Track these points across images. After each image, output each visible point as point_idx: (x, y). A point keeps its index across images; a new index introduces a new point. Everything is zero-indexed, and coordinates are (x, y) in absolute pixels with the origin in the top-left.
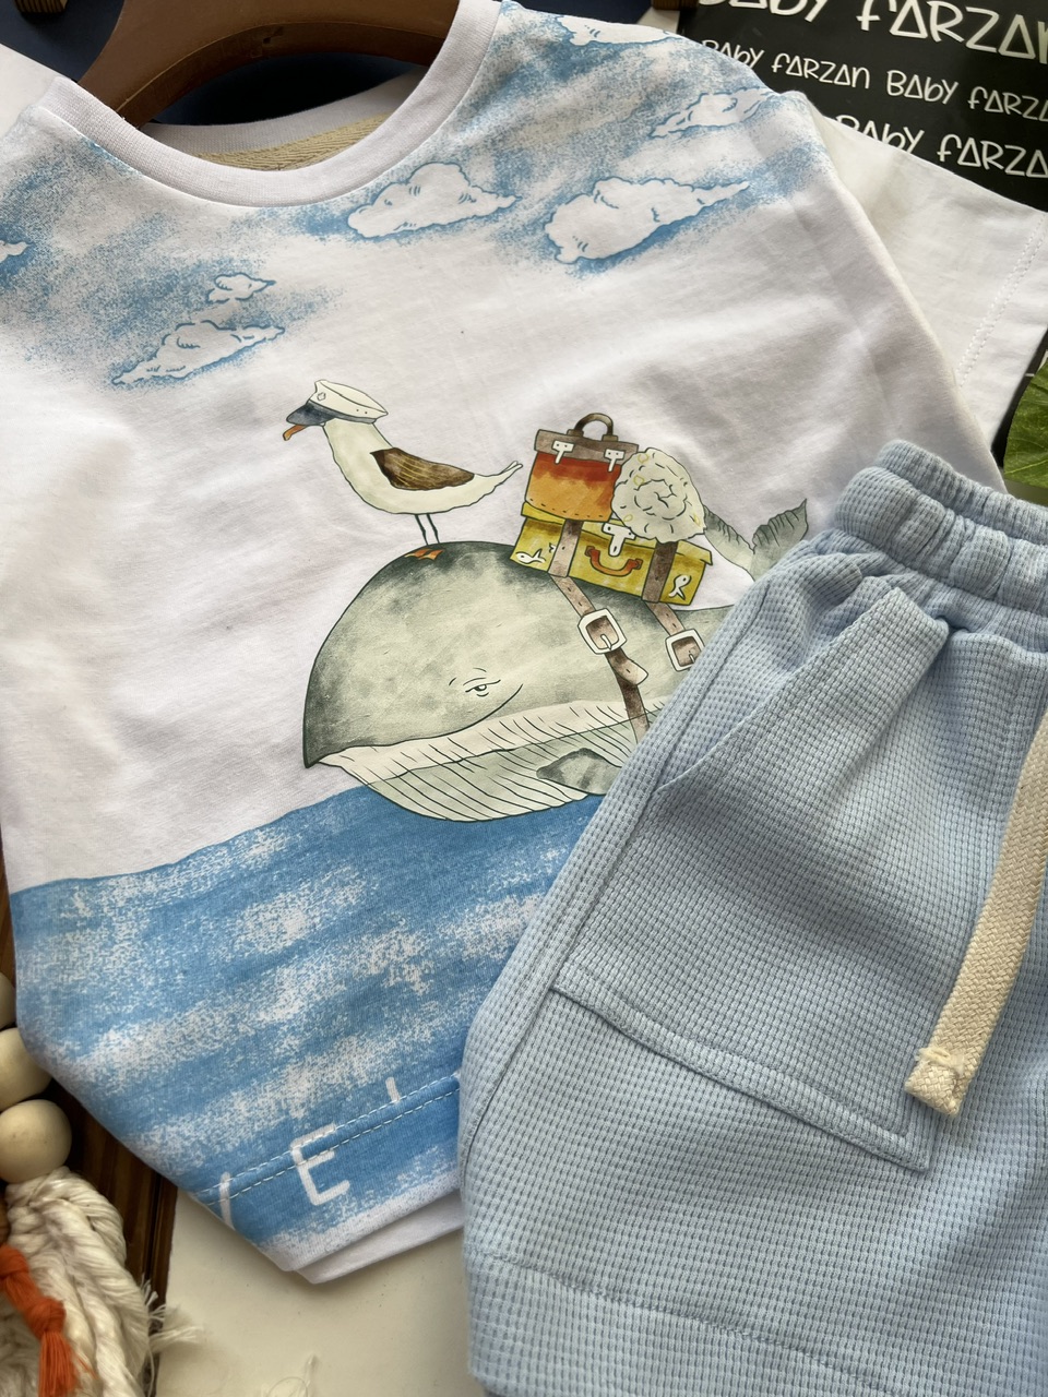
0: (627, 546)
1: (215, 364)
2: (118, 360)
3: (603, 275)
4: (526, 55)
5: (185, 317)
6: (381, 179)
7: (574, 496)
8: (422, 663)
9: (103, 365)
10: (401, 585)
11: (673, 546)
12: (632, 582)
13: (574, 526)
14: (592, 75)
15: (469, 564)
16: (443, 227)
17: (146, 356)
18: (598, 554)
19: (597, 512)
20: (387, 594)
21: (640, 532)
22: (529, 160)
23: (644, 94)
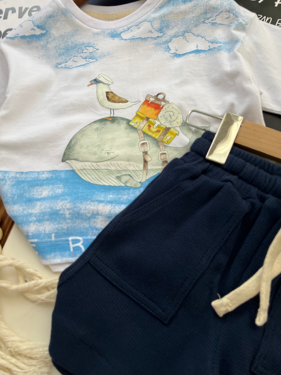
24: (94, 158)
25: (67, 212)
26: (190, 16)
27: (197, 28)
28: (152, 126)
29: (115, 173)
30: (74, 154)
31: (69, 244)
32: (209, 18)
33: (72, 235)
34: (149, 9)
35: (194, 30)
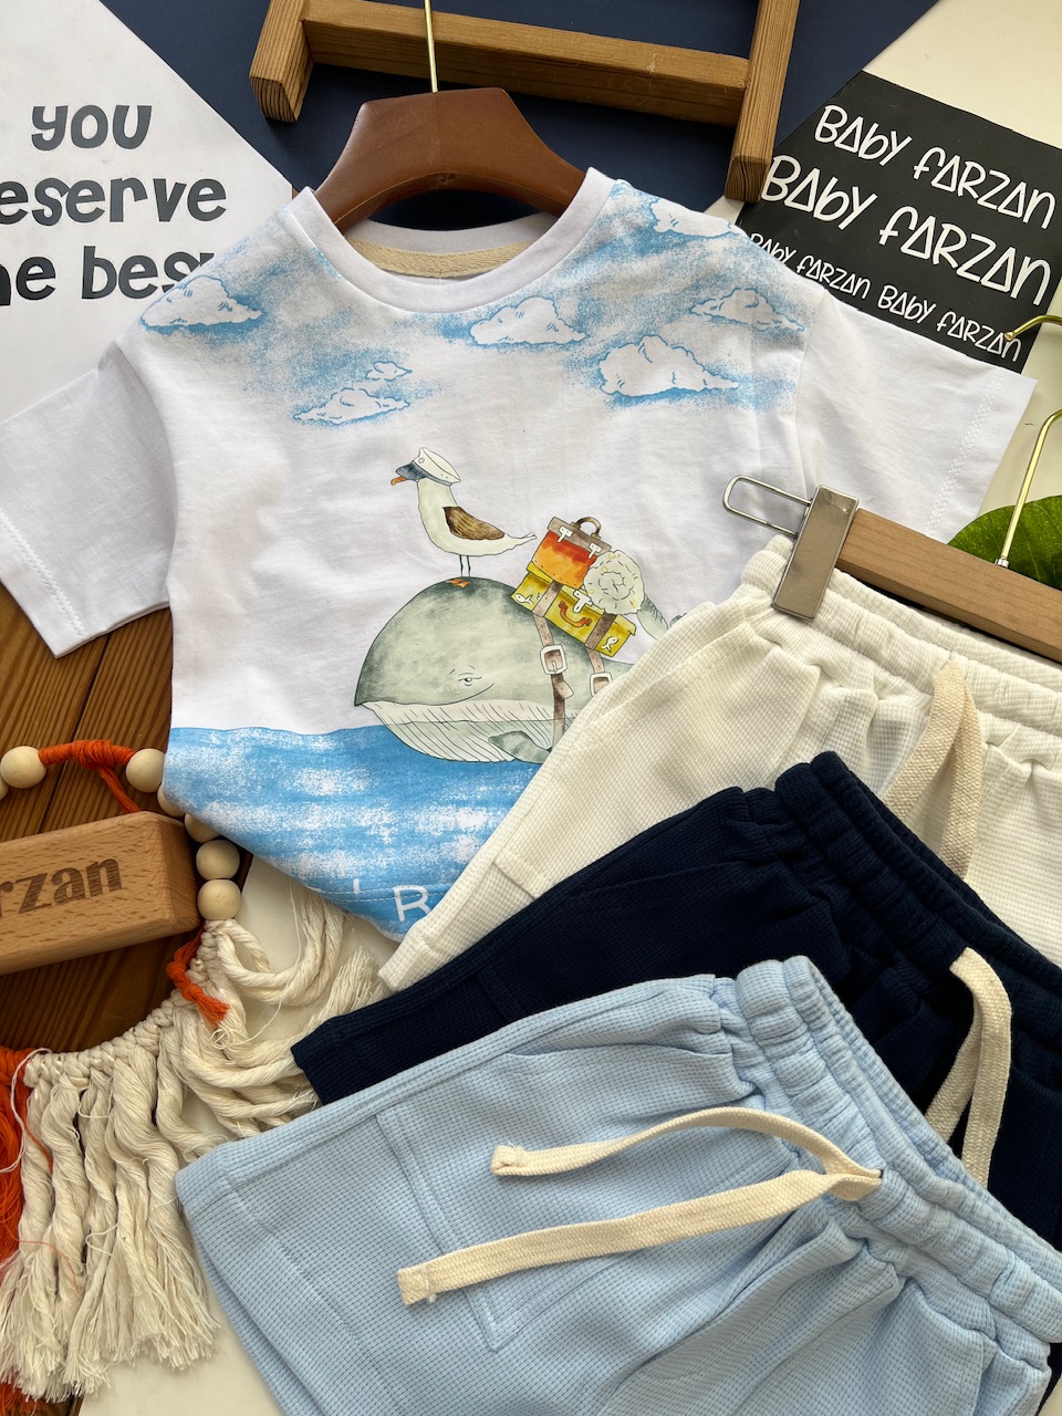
0: (585, 609)
1: (360, 419)
2: (301, 403)
3: (627, 409)
4: (620, 231)
5: (349, 385)
6: (500, 302)
7: (563, 567)
8: (437, 656)
9: (290, 404)
10: (439, 600)
11: (613, 617)
12: (582, 633)
13: (557, 586)
14: (663, 256)
15: (484, 596)
16: (531, 345)
17: (319, 405)
18: (566, 608)
19: (573, 581)
20: (428, 604)
21: (596, 603)
22: (602, 308)
23: (695, 278)
24: (433, 694)
25: (386, 833)
26: (656, 292)
27: (674, 324)
28: (570, 608)
29: (488, 729)
30: (383, 685)
31: (395, 905)
32: (705, 302)
33: (400, 882)
34: (545, 261)
35: (666, 330)
